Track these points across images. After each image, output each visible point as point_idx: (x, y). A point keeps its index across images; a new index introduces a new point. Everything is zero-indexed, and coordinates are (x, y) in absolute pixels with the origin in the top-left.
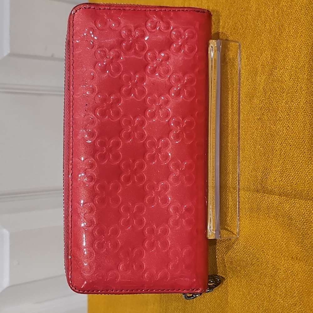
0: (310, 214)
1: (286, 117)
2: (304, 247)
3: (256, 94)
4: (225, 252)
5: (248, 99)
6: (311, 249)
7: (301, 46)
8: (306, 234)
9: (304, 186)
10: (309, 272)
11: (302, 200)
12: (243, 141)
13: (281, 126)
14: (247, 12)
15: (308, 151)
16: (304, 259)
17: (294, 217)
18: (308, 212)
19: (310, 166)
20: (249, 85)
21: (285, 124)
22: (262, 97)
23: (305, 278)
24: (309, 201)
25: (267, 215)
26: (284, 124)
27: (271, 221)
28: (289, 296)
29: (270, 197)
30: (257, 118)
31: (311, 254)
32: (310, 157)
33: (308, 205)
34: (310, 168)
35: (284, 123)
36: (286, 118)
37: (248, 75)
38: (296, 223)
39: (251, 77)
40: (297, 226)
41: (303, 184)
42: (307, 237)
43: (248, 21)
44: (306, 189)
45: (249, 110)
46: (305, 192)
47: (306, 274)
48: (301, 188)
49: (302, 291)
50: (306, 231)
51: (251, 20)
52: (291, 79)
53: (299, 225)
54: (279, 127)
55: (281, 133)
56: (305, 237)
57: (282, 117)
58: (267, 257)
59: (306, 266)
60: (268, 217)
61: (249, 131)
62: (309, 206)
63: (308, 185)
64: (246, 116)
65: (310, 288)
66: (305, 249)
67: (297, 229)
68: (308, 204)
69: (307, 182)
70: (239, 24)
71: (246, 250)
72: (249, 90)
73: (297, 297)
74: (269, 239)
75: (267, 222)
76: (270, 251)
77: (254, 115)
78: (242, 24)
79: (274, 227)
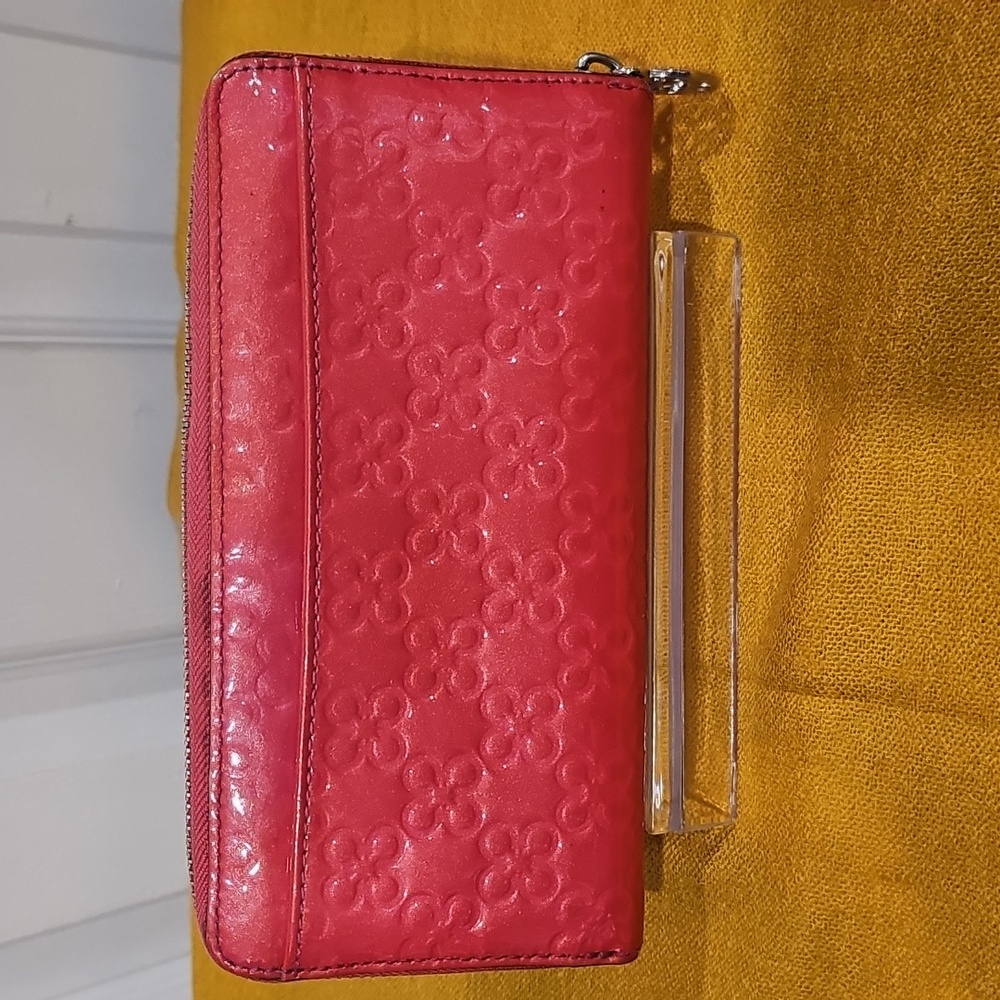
0: (938, 752)
1: (847, 470)
2: (920, 847)
3: (781, 396)
4: (679, 859)
5: (757, 409)
6: (942, 852)
7: (899, 263)
8: (927, 809)
9: (922, 670)
10: (935, 919)
11: (914, 712)
12: (747, 534)
13: (833, 495)
14: (737, 145)
15: (930, 572)
16: (921, 880)
17: (889, 760)
18: (934, 746)
19: (940, 616)
20: (756, 366)
21: (845, 491)
22: (805, 409)
23: (925, 935)
24: (934, 715)
25: (796, 753)
26: (841, 491)
27: (810, 773)
28: (874, 984)
29: (805, 702)
30: (793, 470)
31: (941, 866)
32: (938, 590)
33: (932, 726)
34: (939, 620)
35: (843, 488)
36: (850, 472)
37: (751, 336)
38: (898, 778)
39: (761, 342)
40: (901, 784)
41: (919, 664)
42: (932, 818)
43: (740, 172)
44: (929, 681)
45: (763, 442)
46: (925, 689)
47: (926, 924)
48: (912, 677)
49: (915, 971)
50: (929, 800)
51: (752, 171)
52: (865, 357)
53: (906, 783)
54: (827, 497)
55: (831, 518)
56: (924, 818)
57: (838, 469)
58: (798, 879)
59: (928, 901)
60: (800, 759)
61: (766, 506)
62: (934, 728)
63: (935, 669)
64: (754, 459)
65: (937, 964)
66: (922, 853)
67: (900, 795)
68: (933, 722)
69: (931, 661)
70: (713, 176)
71: (749, 853)
72: (756, 380)
73: (899, 988)
74: (804, 826)
75: (799, 776)
76: (808, 860)
77: (782, 459)
78: (721, 178)
79: (819, 790)
